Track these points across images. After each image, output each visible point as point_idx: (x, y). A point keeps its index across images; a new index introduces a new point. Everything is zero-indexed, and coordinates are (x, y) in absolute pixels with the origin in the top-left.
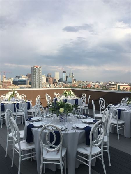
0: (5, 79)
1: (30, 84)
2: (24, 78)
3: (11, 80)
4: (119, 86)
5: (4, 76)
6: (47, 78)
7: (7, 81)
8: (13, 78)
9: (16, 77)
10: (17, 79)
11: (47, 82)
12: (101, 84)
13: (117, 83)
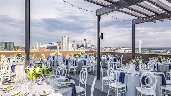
0: (41, 45)
1: (60, 48)
2: (55, 44)
3: (46, 46)
4: (125, 50)
5: (41, 43)
6: (72, 44)
7: (43, 47)
8: (47, 45)
9: (50, 44)
10: (50, 45)
11: (72, 47)
12: (112, 48)
13: (124, 48)
